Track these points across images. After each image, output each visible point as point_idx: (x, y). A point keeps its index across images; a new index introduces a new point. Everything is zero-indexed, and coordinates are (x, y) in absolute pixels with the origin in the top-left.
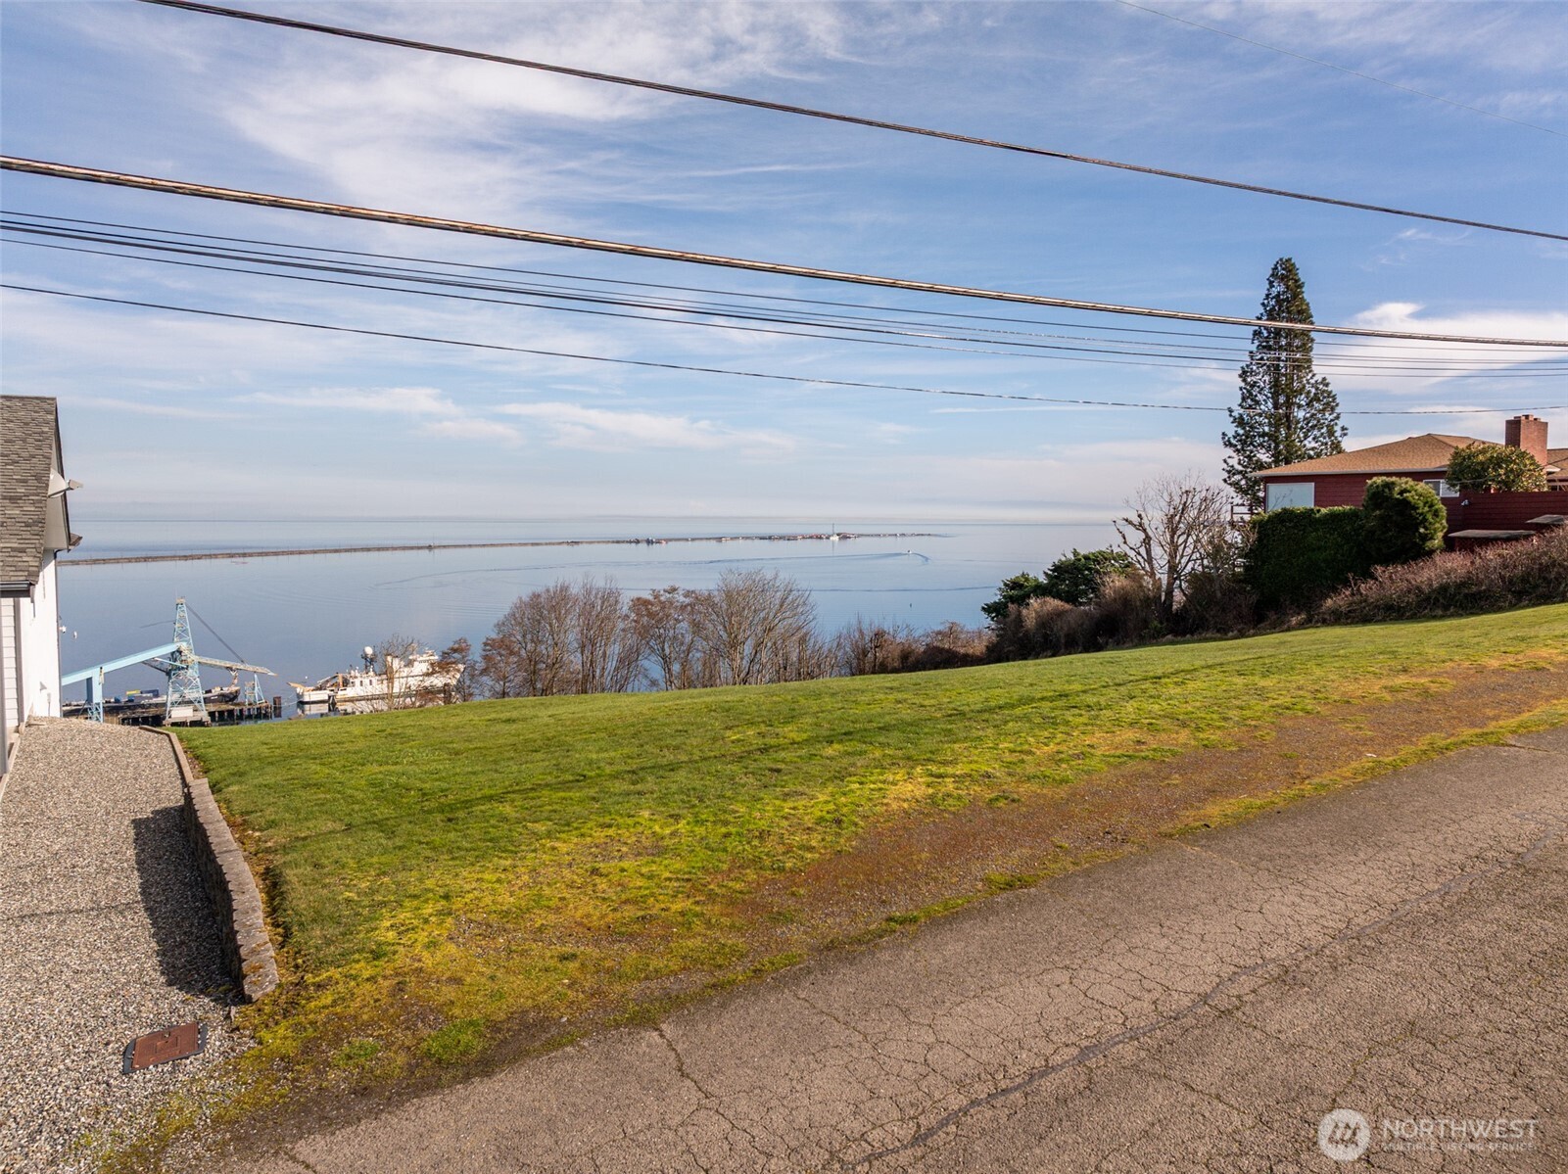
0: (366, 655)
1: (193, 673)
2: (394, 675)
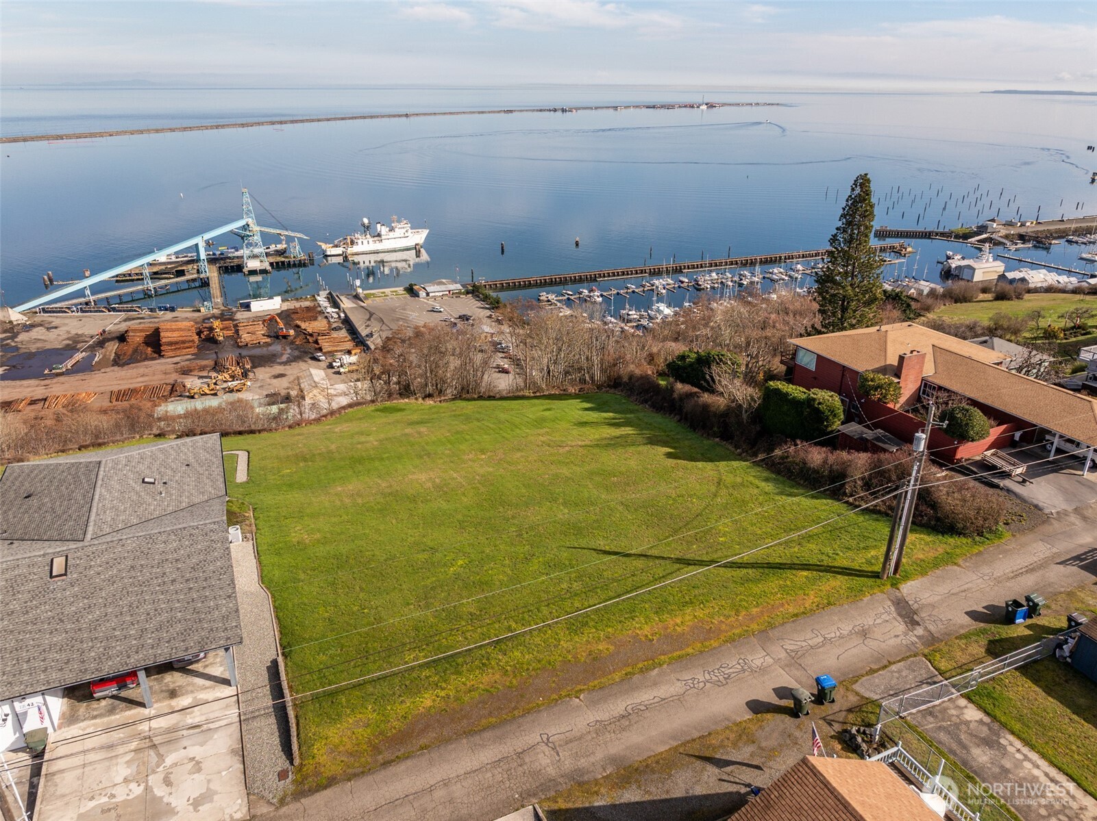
0: (364, 224)
1: (257, 238)
2: (383, 237)
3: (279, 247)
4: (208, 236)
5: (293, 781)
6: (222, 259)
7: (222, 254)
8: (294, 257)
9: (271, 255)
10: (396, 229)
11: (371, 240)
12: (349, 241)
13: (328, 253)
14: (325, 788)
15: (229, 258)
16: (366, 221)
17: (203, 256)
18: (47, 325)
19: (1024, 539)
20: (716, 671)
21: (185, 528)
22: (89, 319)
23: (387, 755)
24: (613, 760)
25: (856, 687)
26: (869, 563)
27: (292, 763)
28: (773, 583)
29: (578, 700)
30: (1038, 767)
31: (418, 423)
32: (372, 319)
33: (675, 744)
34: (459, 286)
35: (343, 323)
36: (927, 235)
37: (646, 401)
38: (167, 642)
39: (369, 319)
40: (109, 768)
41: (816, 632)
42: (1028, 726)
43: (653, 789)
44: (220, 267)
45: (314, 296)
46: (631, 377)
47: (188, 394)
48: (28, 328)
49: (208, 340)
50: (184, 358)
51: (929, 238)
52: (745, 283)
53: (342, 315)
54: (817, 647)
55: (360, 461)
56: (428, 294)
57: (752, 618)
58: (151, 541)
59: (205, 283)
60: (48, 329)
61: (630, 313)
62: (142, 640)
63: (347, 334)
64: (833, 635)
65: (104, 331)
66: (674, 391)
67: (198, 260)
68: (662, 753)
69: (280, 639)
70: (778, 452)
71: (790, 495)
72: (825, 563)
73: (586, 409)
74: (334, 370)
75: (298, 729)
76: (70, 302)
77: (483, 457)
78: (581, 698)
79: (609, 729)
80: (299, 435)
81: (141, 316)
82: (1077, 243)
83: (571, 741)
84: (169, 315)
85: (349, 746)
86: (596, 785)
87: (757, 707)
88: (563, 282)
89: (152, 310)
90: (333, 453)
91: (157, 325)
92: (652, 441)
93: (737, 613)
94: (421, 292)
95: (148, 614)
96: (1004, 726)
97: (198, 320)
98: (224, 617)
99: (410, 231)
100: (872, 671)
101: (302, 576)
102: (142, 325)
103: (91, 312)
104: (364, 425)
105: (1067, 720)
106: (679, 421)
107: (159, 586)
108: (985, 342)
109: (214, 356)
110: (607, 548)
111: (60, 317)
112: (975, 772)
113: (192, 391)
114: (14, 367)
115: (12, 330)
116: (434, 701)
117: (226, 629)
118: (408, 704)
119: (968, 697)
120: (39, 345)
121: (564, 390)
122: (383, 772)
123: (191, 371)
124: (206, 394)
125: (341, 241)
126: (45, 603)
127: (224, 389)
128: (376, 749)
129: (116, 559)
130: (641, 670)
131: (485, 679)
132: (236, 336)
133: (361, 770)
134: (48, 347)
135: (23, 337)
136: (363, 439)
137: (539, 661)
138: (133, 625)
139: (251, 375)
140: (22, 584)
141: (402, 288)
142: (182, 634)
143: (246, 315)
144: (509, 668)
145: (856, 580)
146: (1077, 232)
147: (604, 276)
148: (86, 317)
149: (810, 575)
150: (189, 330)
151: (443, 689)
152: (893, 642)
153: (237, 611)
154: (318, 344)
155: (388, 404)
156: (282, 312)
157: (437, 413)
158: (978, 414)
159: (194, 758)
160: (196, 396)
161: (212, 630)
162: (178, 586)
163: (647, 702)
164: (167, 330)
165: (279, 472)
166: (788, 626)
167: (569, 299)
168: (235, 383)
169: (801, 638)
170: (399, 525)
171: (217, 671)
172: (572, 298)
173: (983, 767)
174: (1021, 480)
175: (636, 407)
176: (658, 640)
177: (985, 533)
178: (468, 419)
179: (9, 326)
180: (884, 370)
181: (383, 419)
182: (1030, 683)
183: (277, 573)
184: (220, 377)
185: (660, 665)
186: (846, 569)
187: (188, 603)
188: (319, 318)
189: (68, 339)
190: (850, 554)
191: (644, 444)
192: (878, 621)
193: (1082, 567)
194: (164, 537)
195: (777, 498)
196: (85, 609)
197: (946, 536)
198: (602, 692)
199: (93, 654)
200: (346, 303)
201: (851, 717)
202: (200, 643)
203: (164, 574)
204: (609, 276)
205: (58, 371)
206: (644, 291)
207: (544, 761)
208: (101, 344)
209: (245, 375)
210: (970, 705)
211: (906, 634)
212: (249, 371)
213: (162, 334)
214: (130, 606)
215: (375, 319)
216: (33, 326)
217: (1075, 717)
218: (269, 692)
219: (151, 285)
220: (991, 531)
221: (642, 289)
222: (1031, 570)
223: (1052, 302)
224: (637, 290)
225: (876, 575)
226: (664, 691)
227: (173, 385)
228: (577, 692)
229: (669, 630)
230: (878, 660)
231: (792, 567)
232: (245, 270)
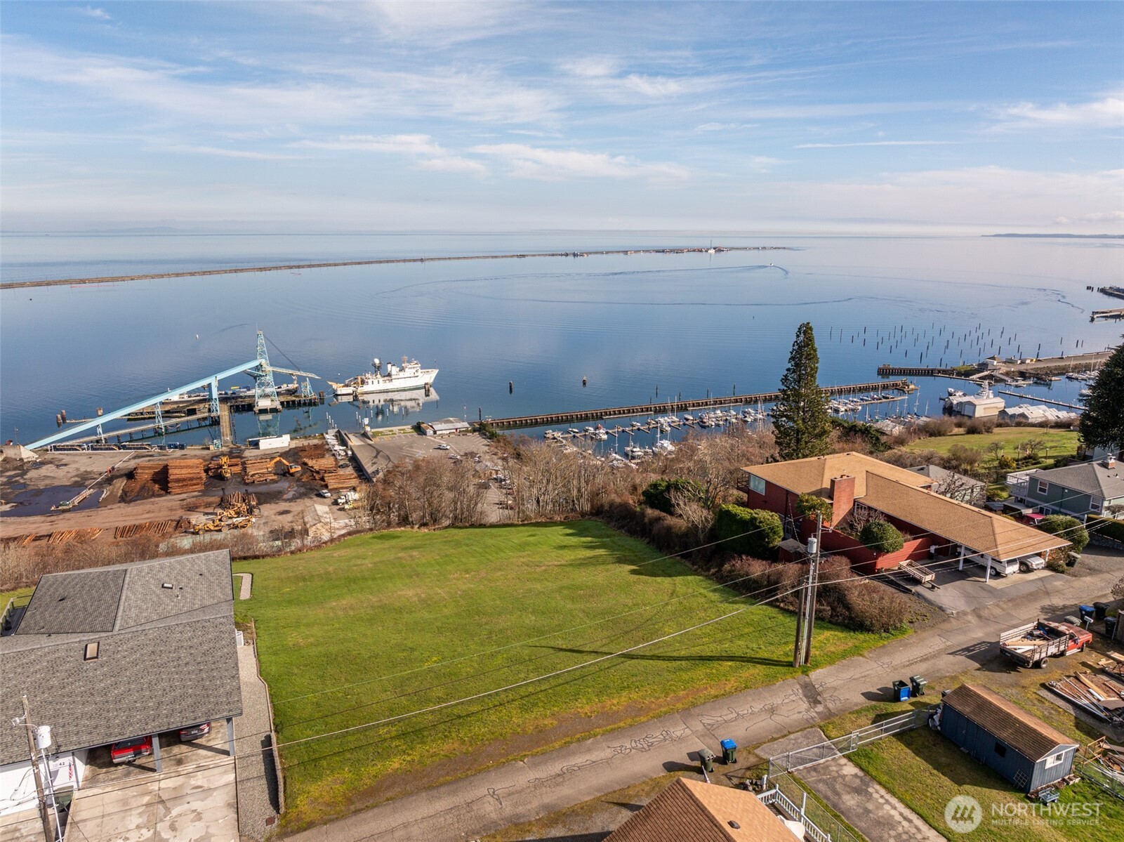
0: (375, 364)
1: (270, 378)
2: (393, 377)
3: (291, 386)
4: (221, 376)
5: (278, 826)
6: (233, 398)
7: (234, 393)
8: (305, 396)
9: (283, 394)
10: (407, 370)
11: (381, 380)
12: (359, 381)
13: (339, 393)
14: (305, 830)
15: (241, 397)
16: (377, 361)
17: (215, 394)
18: (56, 463)
19: (924, 635)
20: (642, 740)
21: (198, 621)
22: (100, 457)
23: (358, 805)
24: (546, 807)
25: (757, 751)
26: (786, 655)
27: (278, 812)
28: (701, 671)
29: (522, 763)
30: (895, 808)
31: (412, 548)
32: (379, 457)
33: (599, 795)
34: (466, 424)
35: (349, 461)
36: (930, 373)
37: (622, 527)
38: (179, 713)
39: (376, 457)
40: (124, 818)
41: (731, 710)
42: (894, 779)
43: (576, 828)
44: (231, 406)
45: (322, 434)
46: (612, 504)
47: (192, 530)
48: (37, 465)
49: (216, 476)
50: (190, 495)
51: (932, 375)
52: (749, 420)
53: (350, 453)
54: (731, 721)
55: (355, 580)
56: (435, 432)
57: (679, 699)
58: (170, 631)
59: (216, 422)
60: (58, 466)
61: (635, 450)
62: (158, 712)
63: (353, 472)
64: (746, 712)
65: (113, 468)
66: (645, 517)
67: (210, 399)
68: (587, 802)
69: (274, 720)
70: (727, 567)
71: (733, 602)
72: (748, 655)
73: (568, 535)
74: (338, 507)
75: (285, 786)
76: (82, 440)
77: (467, 576)
78: (525, 761)
79: (545, 784)
80: (300, 559)
81: (150, 453)
82: (1077, 379)
83: (513, 794)
84: (178, 453)
85: (327, 798)
86: (529, 825)
87: (671, 767)
88: (569, 420)
89: (161, 448)
90: (330, 574)
91: (166, 463)
92: (620, 561)
93: (667, 695)
94: (428, 430)
95: (164, 690)
96: (874, 778)
97: (207, 457)
98: (228, 693)
99: (420, 371)
100: (774, 739)
101: (296, 671)
102: (152, 463)
103: (101, 449)
104: (361, 551)
105: (928, 774)
106: (648, 543)
107: (175, 667)
108: (922, 469)
109: (221, 493)
110: (564, 647)
111: (70, 454)
112: (842, 813)
113: (197, 527)
114: (21, 503)
115: (22, 467)
116: (401, 764)
117: (229, 703)
118: (379, 767)
119: (849, 758)
120: (47, 482)
121: (551, 518)
122: (354, 818)
123: (197, 507)
124: (211, 531)
125: (351, 381)
126: (79, 680)
127: (229, 525)
128: (350, 801)
129: (139, 646)
130: (578, 740)
131: (446, 747)
132: (243, 473)
133: (335, 816)
134: (57, 483)
135: (32, 474)
136: (359, 562)
137: (493, 733)
138: (152, 698)
139: (256, 511)
140: (61, 665)
141: (410, 427)
142: (192, 706)
143: (254, 452)
144: (466, 739)
145: (773, 669)
146: (1076, 369)
147: (610, 414)
148: (96, 454)
149: (734, 665)
150: (198, 467)
151: (409, 755)
152: (796, 717)
153: (239, 688)
154: (324, 481)
155: (385, 532)
156: (290, 449)
157: (430, 539)
158: (891, 529)
159: (196, 810)
160: (201, 532)
161: (217, 703)
162: (191, 668)
163: (580, 765)
164: (176, 467)
165: (280, 590)
166: (708, 705)
167: (574, 436)
168: (240, 519)
169: (715, 716)
170: (385, 632)
171: (218, 743)
172: (578, 435)
173: (849, 809)
174: (930, 586)
175: (614, 533)
176: (596, 717)
177: (891, 630)
178: (458, 544)
179: (19, 463)
180: (819, 493)
181: (379, 545)
182: (903, 746)
183: (274, 668)
184: (225, 513)
185: (595, 736)
186: (765, 659)
187: (199, 681)
188: (327, 456)
189: (77, 476)
190: (772, 648)
191: (613, 563)
192: (786, 701)
193: (968, 657)
194: (181, 628)
195: (720, 605)
196: (112, 685)
197: (856, 633)
198: (545, 757)
199: (117, 721)
200: (354, 441)
201: (748, 773)
202: (206, 713)
203: (180, 658)
204: (615, 414)
205: (65, 507)
206: (649, 429)
207: (489, 809)
208: (109, 480)
209: (250, 511)
210: (850, 763)
211: (807, 711)
212: (255, 508)
213: (170, 471)
214: (150, 684)
215: (383, 457)
216: (43, 463)
217: (935, 772)
218: (262, 761)
219: (162, 423)
220: (896, 628)
221: (647, 427)
222: (924, 659)
223: (1018, 435)
224: (642, 428)
225: (790, 665)
226: (595, 756)
227: (178, 522)
228: (522, 756)
229: (606, 709)
230: (781, 730)
231: (720, 658)
232: (256, 409)
